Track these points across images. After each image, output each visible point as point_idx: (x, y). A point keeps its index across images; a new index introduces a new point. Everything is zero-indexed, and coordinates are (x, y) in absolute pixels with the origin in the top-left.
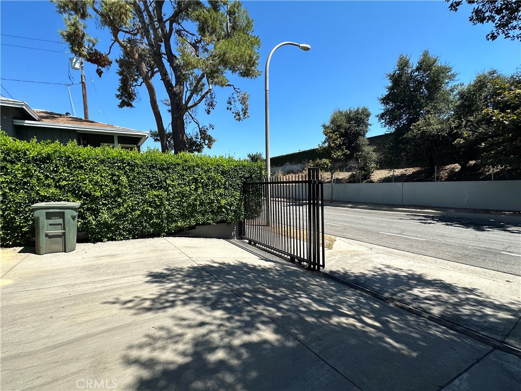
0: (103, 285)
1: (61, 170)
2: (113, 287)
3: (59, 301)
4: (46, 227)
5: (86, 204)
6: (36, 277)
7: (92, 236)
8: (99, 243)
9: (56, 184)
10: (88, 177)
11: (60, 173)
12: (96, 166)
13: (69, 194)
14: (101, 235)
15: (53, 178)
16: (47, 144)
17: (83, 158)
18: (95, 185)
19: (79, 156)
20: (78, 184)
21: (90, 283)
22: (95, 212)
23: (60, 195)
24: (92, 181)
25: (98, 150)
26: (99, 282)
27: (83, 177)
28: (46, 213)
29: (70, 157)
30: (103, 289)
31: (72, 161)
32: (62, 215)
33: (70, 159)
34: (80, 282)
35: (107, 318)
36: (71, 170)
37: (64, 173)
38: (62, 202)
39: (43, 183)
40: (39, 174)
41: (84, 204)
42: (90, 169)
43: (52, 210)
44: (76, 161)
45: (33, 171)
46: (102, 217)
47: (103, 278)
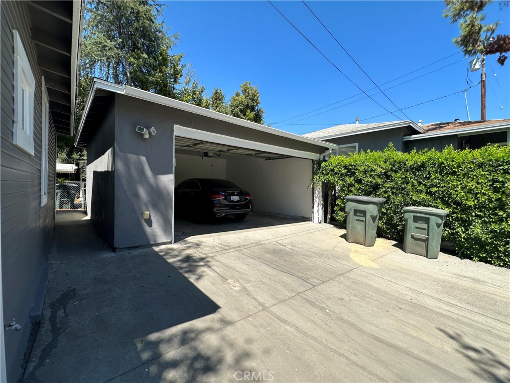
0: (448, 309)
1: (433, 177)
2: (461, 318)
3: (400, 300)
4: (413, 230)
5: (455, 213)
6: (394, 270)
7: (460, 249)
8: (467, 261)
9: (427, 190)
10: (461, 184)
11: (432, 180)
12: (472, 171)
13: (439, 201)
14: (471, 251)
15: (425, 185)
16: (424, 153)
17: (457, 163)
18: (468, 192)
19: (453, 161)
20: (448, 191)
21: (436, 299)
22: (466, 224)
23: (430, 201)
24: (466, 188)
25: (477, 152)
26: (447, 303)
27: (455, 184)
28: (414, 216)
29: (443, 163)
30: (448, 314)
31: (445, 167)
32: (427, 221)
33: (443, 165)
34: (426, 292)
35: (435, 349)
36: (443, 176)
37: (435, 179)
38: (430, 209)
39: (416, 189)
40: (414, 181)
41: (454, 213)
42: (464, 175)
43: (419, 215)
44: (449, 166)
45: (409, 178)
46: (473, 231)
47: (453, 302)
